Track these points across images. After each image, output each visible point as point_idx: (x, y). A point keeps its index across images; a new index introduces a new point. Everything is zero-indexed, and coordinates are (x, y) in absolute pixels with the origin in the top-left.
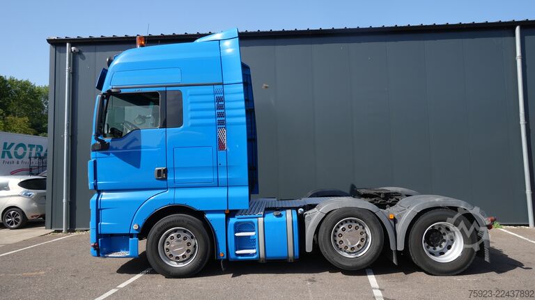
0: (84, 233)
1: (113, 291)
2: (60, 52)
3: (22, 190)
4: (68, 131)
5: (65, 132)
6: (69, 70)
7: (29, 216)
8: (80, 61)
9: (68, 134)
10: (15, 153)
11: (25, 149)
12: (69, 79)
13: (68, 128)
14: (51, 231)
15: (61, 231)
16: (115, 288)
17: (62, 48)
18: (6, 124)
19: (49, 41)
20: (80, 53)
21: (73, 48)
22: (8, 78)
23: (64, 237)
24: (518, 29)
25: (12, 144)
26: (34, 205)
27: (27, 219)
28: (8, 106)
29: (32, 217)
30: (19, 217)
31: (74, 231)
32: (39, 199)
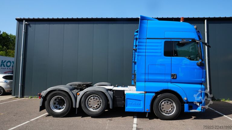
0: (27, 98)
1: (28, 122)
2: (21, 24)
3: (4, 80)
4: (23, 56)
5: (21, 57)
6: (24, 32)
7: (6, 91)
8: (29, 28)
9: (22, 57)
10: (7, 65)
11: (11, 63)
12: (24, 35)
13: (23, 55)
14: (14, 97)
15: (18, 97)
16: (29, 121)
17: (22, 22)
18: (7, 53)
19: (16, 19)
20: (29, 24)
21: (26, 22)
22: (9, 34)
23: (19, 99)
24: (206, 21)
25: (5, 61)
26: (8, 86)
27: (6, 92)
28: (9, 45)
29: (7, 91)
30: (2, 91)
31: (23, 97)
32: (10, 84)
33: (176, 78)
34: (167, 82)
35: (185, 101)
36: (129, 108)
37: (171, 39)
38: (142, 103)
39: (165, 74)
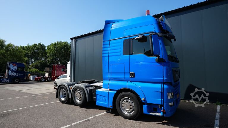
5: (73, 63)
20: (76, 41)
21: (74, 40)
33: (134, 77)
34: (127, 80)
35: (143, 102)
36: (99, 103)
37: (129, 37)
38: (107, 99)
39: (125, 73)
